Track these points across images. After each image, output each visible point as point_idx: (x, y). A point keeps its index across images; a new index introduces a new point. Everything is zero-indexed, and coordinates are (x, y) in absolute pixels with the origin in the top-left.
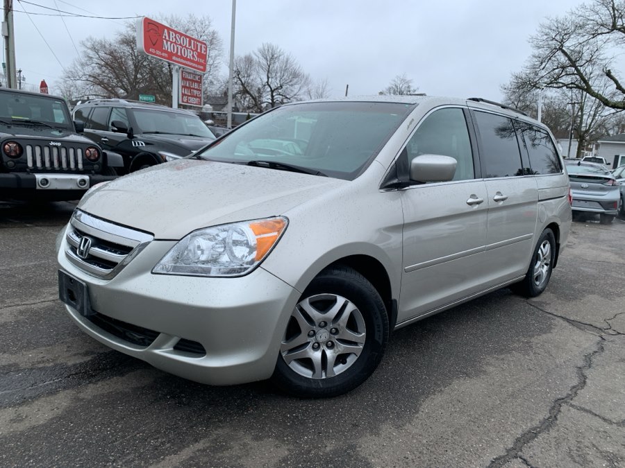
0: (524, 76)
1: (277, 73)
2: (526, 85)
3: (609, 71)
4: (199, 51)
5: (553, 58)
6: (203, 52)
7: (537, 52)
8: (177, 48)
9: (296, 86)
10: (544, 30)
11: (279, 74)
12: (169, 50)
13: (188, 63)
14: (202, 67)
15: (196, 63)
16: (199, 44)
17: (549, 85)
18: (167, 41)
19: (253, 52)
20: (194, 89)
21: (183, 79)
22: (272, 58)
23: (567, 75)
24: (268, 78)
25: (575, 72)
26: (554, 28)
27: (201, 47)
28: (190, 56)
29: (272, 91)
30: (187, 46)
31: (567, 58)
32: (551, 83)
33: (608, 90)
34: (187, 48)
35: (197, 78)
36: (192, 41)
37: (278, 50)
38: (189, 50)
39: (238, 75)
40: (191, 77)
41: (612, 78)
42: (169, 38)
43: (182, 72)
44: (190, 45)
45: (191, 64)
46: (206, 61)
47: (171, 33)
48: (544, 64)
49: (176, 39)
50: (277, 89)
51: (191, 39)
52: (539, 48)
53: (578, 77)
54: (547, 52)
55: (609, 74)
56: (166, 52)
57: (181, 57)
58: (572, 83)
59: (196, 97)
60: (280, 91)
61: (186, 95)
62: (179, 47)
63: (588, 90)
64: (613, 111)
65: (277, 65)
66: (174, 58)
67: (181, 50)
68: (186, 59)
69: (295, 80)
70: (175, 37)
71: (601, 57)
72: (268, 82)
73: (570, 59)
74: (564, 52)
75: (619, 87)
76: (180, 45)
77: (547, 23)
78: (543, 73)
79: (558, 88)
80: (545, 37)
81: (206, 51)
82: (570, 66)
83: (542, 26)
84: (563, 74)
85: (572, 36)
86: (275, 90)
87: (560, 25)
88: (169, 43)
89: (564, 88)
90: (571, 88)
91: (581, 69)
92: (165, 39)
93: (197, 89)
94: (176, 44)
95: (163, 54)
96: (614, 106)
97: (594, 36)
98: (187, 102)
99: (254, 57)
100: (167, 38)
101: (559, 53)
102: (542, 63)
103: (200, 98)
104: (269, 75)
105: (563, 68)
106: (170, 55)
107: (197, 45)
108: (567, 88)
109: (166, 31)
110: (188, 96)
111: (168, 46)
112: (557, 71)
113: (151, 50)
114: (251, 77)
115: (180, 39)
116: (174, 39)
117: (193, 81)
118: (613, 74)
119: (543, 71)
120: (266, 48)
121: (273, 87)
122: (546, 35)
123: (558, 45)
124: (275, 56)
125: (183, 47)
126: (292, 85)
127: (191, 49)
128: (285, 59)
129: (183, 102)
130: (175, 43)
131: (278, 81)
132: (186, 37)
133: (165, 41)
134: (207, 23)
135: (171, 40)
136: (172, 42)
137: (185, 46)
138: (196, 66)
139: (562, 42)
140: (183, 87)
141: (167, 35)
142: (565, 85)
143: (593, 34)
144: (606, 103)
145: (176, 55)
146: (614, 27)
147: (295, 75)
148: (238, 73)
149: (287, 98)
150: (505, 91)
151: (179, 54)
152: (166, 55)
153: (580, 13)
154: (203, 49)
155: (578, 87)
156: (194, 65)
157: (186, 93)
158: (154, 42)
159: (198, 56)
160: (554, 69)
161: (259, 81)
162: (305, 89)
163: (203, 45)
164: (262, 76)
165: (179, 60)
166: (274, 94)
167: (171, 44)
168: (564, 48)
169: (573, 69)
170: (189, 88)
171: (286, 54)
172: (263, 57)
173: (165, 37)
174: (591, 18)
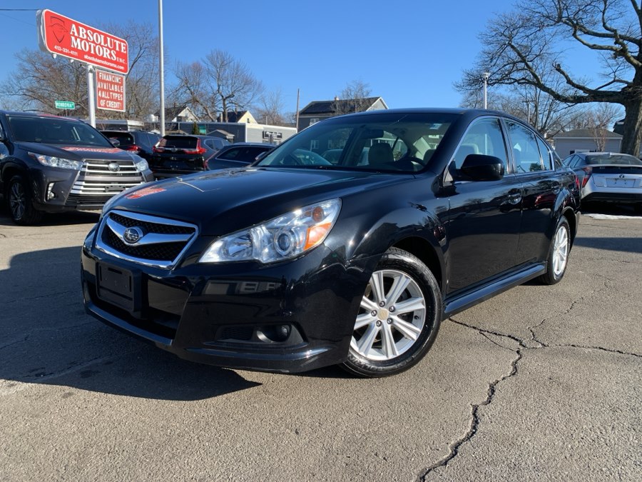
0: (475, 73)
1: (227, 80)
2: (476, 81)
3: (559, 65)
4: (117, 49)
5: (503, 54)
6: (122, 51)
7: (487, 48)
8: (90, 46)
9: (249, 93)
10: (492, 25)
11: (230, 82)
12: (79, 48)
13: (105, 63)
14: (122, 68)
15: (116, 62)
16: (117, 42)
17: (499, 81)
18: (76, 38)
19: (202, 59)
20: (114, 92)
21: (100, 80)
22: (222, 65)
23: (518, 70)
24: (219, 86)
25: (526, 67)
26: (503, 24)
27: (120, 46)
28: (106, 55)
29: (224, 100)
30: (102, 44)
31: (516, 55)
32: (502, 79)
34: (102, 46)
36: (109, 39)
37: (228, 57)
38: (105, 49)
39: (187, 84)
40: (110, 79)
41: (563, 73)
42: (79, 34)
43: (98, 72)
44: (106, 42)
45: (109, 64)
46: (126, 61)
47: (81, 28)
48: (495, 61)
49: (88, 36)
50: (229, 97)
51: (106, 36)
52: (490, 43)
53: (528, 72)
54: (497, 48)
55: (558, 69)
56: (76, 50)
57: (95, 56)
58: (523, 79)
59: (117, 101)
60: (232, 99)
61: (101, 98)
62: (92, 45)
63: (539, 85)
65: (227, 72)
66: (86, 57)
67: (95, 48)
68: (102, 58)
69: (247, 87)
70: (86, 34)
71: (549, 51)
72: (218, 91)
73: (519, 54)
74: (512, 47)
75: (569, 82)
76: (93, 42)
77: (495, 18)
78: (495, 69)
79: (510, 83)
80: (494, 33)
81: (126, 50)
82: (521, 62)
83: (490, 21)
84: (515, 68)
85: (520, 30)
86: (226, 98)
87: (508, 21)
88: (78, 40)
89: (516, 83)
90: (523, 83)
91: (530, 64)
92: (74, 36)
93: (117, 92)
94: (88, 41)
95: (72, 52)
96: (565, 100)
97: (541, 26)
98: (105, 107)
99: (202, 64)
100: (76, 34)
101: (509, 48)
102: (492, 59)
103: (122, 102)
104: (220, 83)
105: (514, 63)
106: (81, 54)
107: (115, 44)
108: (519, 83)
109: (74, 26)
110: (106, 99)
111: (76, 43)
113: (56, 47)
114: (201, 86)
115: (93, 36)
116: (85, 37)
117: (111, 83)
118: (562, 68)
120: (215, 54)
121: (225, 95)
122: (495, 31)
124: (225, 62)
125: (97, 45)
126: (245, 92)
127: (108, 47)
128: (236, 66)
129: (100, 106)
131: (230, 90)
132: (100, 33)
133: (73, 38)
135: (81, 36)
136: (82, 40)
137: (100, 44)
138: (115, 66)
139: (511, 37)
140: (100, 89)
141: (75, 31)
142: (516, 81)
144: (557, 97)
145: (89, 53)
146: (560, 19)
147: (247, 82)
148: (187, 81)
149: (239, 106)
150: (457, 88)
151: (92, 52)
152: (76, 53)
153: (526, 6)
154: (123, 48)
155: (529, 82)
156: (112, 65)
157: (103, 96)
158: (60, 39)
159: (116, 55)
160: (505, 65)
161: (209, 89)
162: (259, 96)
163: (122, 44)
164: (212, 84)
165: (93, 59)
166: (226, 102)
167: (81, 42)
168: (513, 44)
169: (523, 64)
170: (108, 91)
171: (236, 61)
172: (212, 64)
173: (74, 33)
174: (536, 10)
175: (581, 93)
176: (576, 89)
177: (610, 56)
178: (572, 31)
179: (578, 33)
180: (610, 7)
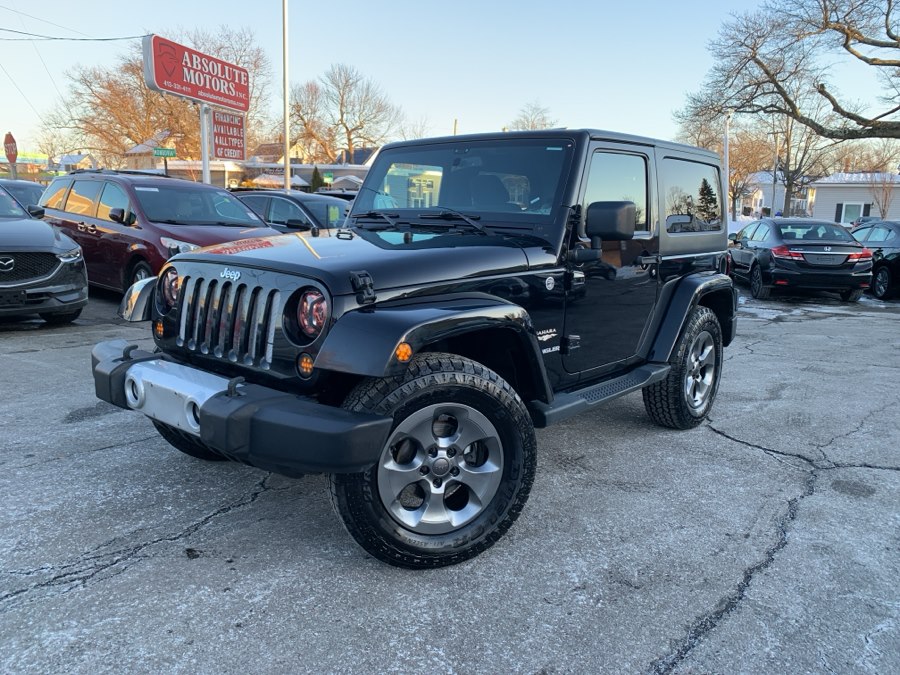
0: (704, 98)
1: (354, 106)
2: (706, 110)
3: (822, 86)
4: (237, 81)
5: (744, 72)
6: (243, 83)
7: (720, 63)
8: (205, 79)
9: (383, 123)
10: (728, 32)
12: (193, 82)
13: (222, 99)
14: (242, 105)
15: (234, 98)
16: (237, 72)
17: (738, 109)
18: (189, 69)
20: (233, 137)
21: (216, 122)
22: (347, 84)
23: (764, 94)
24: (342, 114)
25: (775, 90)
27: (240, 75)
28: (223, 88)
29: (349, 133)
30: (220, 75)
31: (762, 71)
32: (743, 106)
33: (822, 113)
34: (219, 78)
35: (236, 121)
36: (227, 68)
37: (355, 73)
38: (222, 81)
39: (298, 111)
40: (227, 120)
41: (828, 96)
42: (192, 64)
43: (214, 113)
44: (223, 73)
45: (226, 100)
46: (247, 96)
47: (194, 56)
48: (731, 80)
49: (202, 65)
50: (356, 129)
51: (224, 64)
53: (779, 96)
54: (735, 64)
55: (822, 90)
56: (189, 85)
57: (211, 91)
58: (772, 106)
59: (236, 148)
60: (360, 131)
61: (221, 146)
62: (208, 76)
63: (793, 113)
64: (830, 141)
65: (353, 95)
66: (201, 93)
67: (210, 81)
68: (219, 94)
69: (381, 116)
70: (201, 63)
71: (810, 67)
72: (341, 120)
73: (767, 72)
74: (758, 62)
75: (837, 108)
76: (209, 73)
77: (733, 21)
78: (730, 93)
79: (753, 112)
80: (731, 42)
81: (247, 81)
82: (768, 81)
83: (726, 26)
84: (759, 92)
85: (769, 39)
86: (353, 130)
87: (750, 24)
88: (192, 72)
89: (761, 113)
90: (772, 112)
91: (784, 86)
92: (187, 67)
93: (237, 137)
94: (203, 73)
95: (184, 88)
96: (831, 135)
97: (798, 38)
98: (223, 157)
99: (321, 85)
100: (189, 65)
101: (752, 63)
102: (729, 77)
103: (242, 149)
104: (344, 110)
105: (758, 85)
106: (195, 89)
107: (234, 74)
108: (766, 112)
109: (186, 54)
110: (224, 147)
111: (190, 77)
112: (749, 89)
113: (165, 83)
114: (318, 114)
115: (208, 65)
116: (199, 66)
117: (230, 125)
118: (827, 90)
119: (731, 90)
120: (337, 70)
121: (350, 128)
122: (732, 38)
123: (748, 52)
124: (351, 81)
125: (213, 76)
126: (377, 123)
127: (225, 79)
128: (365, 86)
129: (216, 156)
130: (201, 71)
131: (356, 118)
132: (217, 61)
133: (186, 69)
134: (248, 36)
135: (195, 67)
136: (196, 71)
137: (216, 76)
138: (234, 103)
139: (754, 48)
140: (216, 134)
141: (188, 60)
142: (764, 109)
143: (798, 36)
144: (820, 131)
145: (204, 89)
146: (826, 25)
147: (381, 108)
148: (297, 108)
149: (370, 141)
150: (679, 120)
151: (208, 87)
152: (189, 89)
153: (778, 7)
154: (243, 78)
155: (780, 111)
156: (231, 102)
157: (220, 143)
158: (170, 72)
159: (236, 89)
160: (746, 87)
161: (328, 118)
162: (392, 131)
163: (243, 73)
164: (333, 112)
165: (208, 95)
166: (352, 136)
167: (195, 74)
168: (757, 57)
169: (772, 85)
170: (225, 136)
171: (366, 78)
172: (333, 83)
173: (186, 63)
174: (793, 13)
175: (853, 124)
176: (845, 119)
177: (894, 72)
178: (843, 40)
179: (851, 42)
180: (896, 8)
